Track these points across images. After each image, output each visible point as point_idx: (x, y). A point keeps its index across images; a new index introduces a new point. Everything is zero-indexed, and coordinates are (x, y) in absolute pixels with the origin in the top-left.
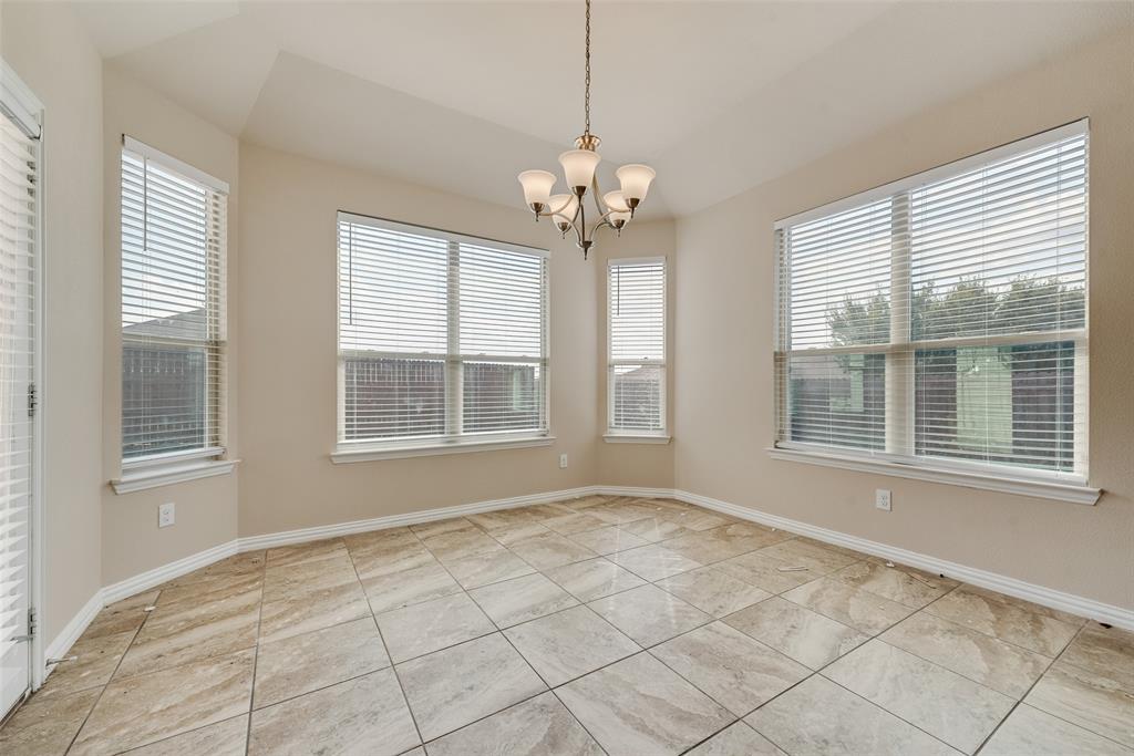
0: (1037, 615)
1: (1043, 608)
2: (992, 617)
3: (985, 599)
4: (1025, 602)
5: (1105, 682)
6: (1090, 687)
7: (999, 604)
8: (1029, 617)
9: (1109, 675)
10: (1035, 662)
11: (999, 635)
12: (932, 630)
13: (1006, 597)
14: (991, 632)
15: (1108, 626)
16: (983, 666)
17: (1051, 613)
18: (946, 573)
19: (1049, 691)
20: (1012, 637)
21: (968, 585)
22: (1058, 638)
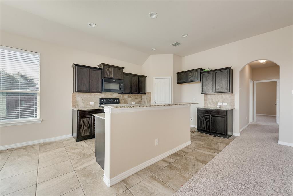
0: (32, 146)
1: (32, 145)
2: (25, 151)
3: (21, 149)
4: (29, 146)
5: (47, 150)
6: (46, 151)
7: (25, 148)
8: (31, 147)
9: (47, 149)
10: (37, 153)
11: (28, 153)
12: (15, 159)
13: (25, 146)
14: (27, 153)
15: (43, 143)
16: (30, 158)
17: (34, 145)
18: (8, 148)
19: (41, 155)
20: (31, 152)
21: (15, 148)
22: (38, 148)
